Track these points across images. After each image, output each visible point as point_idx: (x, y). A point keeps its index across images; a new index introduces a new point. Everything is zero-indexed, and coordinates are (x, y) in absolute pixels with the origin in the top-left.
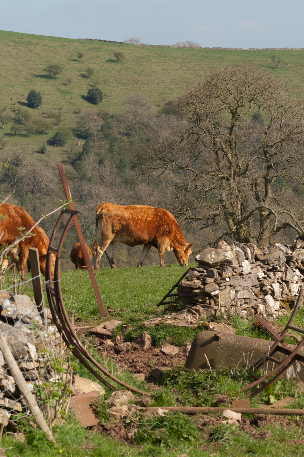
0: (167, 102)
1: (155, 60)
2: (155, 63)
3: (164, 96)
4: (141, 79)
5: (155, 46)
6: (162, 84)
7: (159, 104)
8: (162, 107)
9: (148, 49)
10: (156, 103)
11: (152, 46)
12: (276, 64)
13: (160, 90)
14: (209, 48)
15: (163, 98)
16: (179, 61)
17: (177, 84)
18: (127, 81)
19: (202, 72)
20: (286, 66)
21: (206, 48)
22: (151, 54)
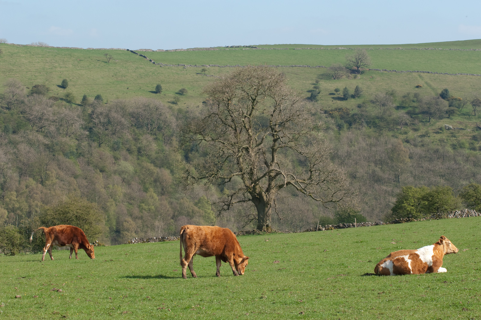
0: (34, 85)
1: (24, 55)
2: (23, 57)
3: (31, 81)
4: (15, 68)
5: (22, 45)
6: (29, 73)
7: (28, 87)
8: (31, 89)
9: (18, 47)
10: (26, 86)
11: (19, 45)
12: (109, 59)
13: (28, 77)
14: (59, 47)
15: (31, 83)
16: (40, 56)
17: (40, 73)
18: (5, 70)
19: (57, 65)
20: (115, 61)
21: (58, 47)
22: (20, 51)
